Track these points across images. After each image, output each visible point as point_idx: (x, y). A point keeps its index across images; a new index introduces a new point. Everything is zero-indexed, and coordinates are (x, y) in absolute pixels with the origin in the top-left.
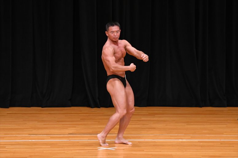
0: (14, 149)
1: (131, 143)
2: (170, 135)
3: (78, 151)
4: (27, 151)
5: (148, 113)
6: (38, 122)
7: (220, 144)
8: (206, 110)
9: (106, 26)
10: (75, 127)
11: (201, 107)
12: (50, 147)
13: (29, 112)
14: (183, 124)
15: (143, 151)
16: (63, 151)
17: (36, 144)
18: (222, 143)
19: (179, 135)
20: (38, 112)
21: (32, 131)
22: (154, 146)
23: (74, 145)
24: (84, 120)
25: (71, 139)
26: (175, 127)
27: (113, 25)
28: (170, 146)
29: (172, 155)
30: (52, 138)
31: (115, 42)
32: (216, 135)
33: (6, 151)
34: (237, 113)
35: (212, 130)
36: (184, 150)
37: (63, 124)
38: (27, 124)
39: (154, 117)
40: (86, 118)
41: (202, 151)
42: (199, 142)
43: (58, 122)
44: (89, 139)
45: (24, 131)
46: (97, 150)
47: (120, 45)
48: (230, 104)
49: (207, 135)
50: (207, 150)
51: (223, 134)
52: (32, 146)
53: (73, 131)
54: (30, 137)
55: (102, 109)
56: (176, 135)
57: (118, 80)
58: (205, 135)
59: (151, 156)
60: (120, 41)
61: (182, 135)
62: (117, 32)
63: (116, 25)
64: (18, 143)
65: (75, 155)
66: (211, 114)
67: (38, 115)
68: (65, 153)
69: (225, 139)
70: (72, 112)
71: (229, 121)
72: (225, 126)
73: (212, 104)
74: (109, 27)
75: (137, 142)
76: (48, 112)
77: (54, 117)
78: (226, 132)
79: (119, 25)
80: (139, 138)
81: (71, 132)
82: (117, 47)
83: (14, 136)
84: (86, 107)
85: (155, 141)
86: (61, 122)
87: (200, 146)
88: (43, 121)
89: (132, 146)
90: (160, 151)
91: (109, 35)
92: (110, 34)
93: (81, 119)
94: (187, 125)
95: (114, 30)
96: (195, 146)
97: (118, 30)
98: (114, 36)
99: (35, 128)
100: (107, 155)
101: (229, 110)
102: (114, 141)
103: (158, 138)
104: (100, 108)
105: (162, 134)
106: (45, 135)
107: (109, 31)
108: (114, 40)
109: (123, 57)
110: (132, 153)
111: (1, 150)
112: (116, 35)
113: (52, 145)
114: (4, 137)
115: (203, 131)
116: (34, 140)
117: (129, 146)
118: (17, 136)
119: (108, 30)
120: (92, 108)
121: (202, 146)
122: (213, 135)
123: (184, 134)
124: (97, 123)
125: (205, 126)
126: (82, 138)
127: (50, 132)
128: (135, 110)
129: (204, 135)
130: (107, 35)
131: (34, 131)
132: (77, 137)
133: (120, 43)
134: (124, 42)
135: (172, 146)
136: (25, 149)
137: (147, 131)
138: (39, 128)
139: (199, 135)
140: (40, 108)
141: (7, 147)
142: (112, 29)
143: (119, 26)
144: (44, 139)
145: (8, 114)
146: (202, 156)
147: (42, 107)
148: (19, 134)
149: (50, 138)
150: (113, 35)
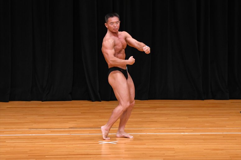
0: (14, 144)
1: (132, 137)
2: (172, 128)
3: (78, 145)
4: (27, 146)
5: (149, 107)
6: (38, 116)
7: (222, 137)
8: (209, 103)
9: (105, 18)
10: (76, 121)
11: (203, 100)
12: (50, 141)
13: (30, 106)
14: (185, 117)
15: (145, 144)
16: (64, 146)
17: (36, 138)
18: (224, 136)
19: (181, 128)
20: (37, 106)
21: (32, 125)
22: (155, 139)
23: (74, 139)
24: (85, 114)
25: (71, 133)
26: (177, 120)
27: (112, 16)
28: (172, 139)
29: (174, 149)
30: (52, 132)
31: (115, 34)
32: (218, 128)
33: (6, 145)
34: (240, 106)
35: (215, 123)
36: (186, 144)
37: (63, 118)
38: (27, 118)
39: (156, 110)
40: (87, 112)
41: (205, 145)
42: (201, 135)
43: (58, 116)
44: (90, 133)
45: (25, 125)
46: (98, 144)
47: (120, 37)
48: (232, 97)
49: (210, 128)
50: (209, 144)
51: (225, 127)
52: (32, 140)
53: (74, 125)
54: (30, 131)
55: (102, 102)
56: (178, 128)
57: (120, 73)
58: (208, 128)
59: (153, 149)
60: (119, 33)
61: (184, 128)
62: (117, 23)
63: (116, 16)
64: (18, 137)
65: (76, 149)
66: (213, 107)
67: (38, 109)
68: (65, 147)
69: (227, 132)
70: (73, 106)
71: (231, 114)
72: (228, 119)
73: (214, 97)
74: (108, 18)
75: (139, 136)
76: (48, 106)
77: (54, 111)
78: (228, 125)
79: (118, 15)
80: (141, 131)
81: (71, 126)
82: (117, 38)
83: (15, 130)
84: (87, 101)
85: (157, 135)
86: (62, 116)
87: (202, 139)
88: (43, 115)
89: (133, 140)
90: (162, 145)
91: (108, 26)
92: (110, 25)
93: (82, 113)
94: (189, 118)
95: (114, 21)
96: (198, 139)
97: (117, 21)
98: (114, 27)
99: (35, 122)
100: (108, 149)
101: (231, 103)
102: (116, 135)
103: (160, 131)
104: (101, 101)
105: (164, 128)
106: (45, 129)
107: (109, 23)
108: (114, 31)
109: (124, 49)
110: (134, 147)
111: (1, 144)
112: (115, 26)
113: (53, 139)
114: (4, 131)
115: (206, 124)
116: (34, 134)
117: (131, 140)
118: (17, 130)
119: (108, 21)
120: (93, 101)
121: (204, 139)
122: (215, 128)
123: (187, 127)
124: (98, 116)
125: (208, 119)
126: (83, 132)
127: (50, 126)
128: (135, 104)
129: (206, 128)
130: (107, 27)
131: (35, 126)
132: (77, 131)
133: (120, 35)
134: (124, 34)
135: (174, 140)
136: (26, 144)
137: (149, 125)
138: (39, 123)
139: (201, 128)
140: (40, 102)
141: (7, 142)
142: (111, 20)
143: (118, 17)
144: (44, 134)
145: (8, 108)
146: (205, 149)
147: (42, 101)
148: (19, 128)
149: (50, 132)
150: (112, 26)
